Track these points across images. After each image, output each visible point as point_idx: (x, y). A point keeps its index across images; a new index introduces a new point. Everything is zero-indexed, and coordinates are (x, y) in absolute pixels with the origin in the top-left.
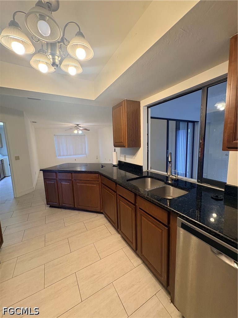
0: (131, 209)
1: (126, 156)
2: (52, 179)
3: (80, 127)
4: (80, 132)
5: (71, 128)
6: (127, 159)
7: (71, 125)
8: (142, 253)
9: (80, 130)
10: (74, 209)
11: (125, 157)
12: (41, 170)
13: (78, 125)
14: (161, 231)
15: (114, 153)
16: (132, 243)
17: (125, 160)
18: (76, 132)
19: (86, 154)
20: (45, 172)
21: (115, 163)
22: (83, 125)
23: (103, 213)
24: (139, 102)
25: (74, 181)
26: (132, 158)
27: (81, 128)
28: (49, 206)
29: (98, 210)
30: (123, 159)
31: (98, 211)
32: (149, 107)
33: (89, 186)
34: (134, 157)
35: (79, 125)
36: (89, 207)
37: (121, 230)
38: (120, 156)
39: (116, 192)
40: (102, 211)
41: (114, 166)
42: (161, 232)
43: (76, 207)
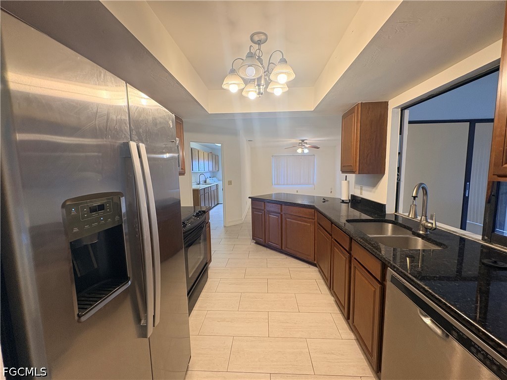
0: (345, 259)
1: (363, 188)
2: (259, 209)
3: (306, 143)
4: (306, 151)
5: (294, 146)
6: (364, 192)
7: (294, 141)
8: (353, 323)
9: (306, 148)
10: (281, 251)
11: (361, 189)
12: (249, 198)
13: (303, 141)
14: (374, 289)
15: (344, 183)
16: (344, 309)
17: (361, 194)
18: (299, 151)
19: (313, 184)
20: (254, 200)
21: (345, 197)
22: (311, 139)
23: (317, 265)
24: (386, 103)
25: (283, 215)
26: (371, 191)
27: (307, 146)
28: (255, 242)
29: (312, 259)
30: (357, 193)
31: (310, 260)
32: (403, 109)
33: (301, 224)
34: (374, 190)
35: (305, 141)
36: (298, 252)
37: (333, 289)
38: (355, 188)
39: (331, 235)
40: (316, 262)
41: (343, 202)
42: (374, 291)
43: (283, 249)
